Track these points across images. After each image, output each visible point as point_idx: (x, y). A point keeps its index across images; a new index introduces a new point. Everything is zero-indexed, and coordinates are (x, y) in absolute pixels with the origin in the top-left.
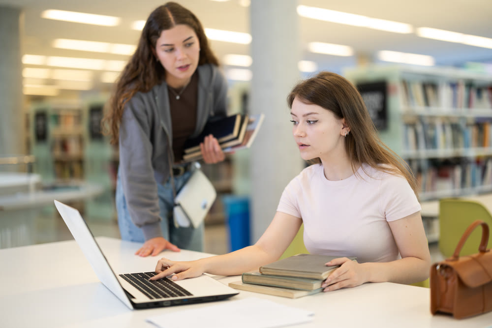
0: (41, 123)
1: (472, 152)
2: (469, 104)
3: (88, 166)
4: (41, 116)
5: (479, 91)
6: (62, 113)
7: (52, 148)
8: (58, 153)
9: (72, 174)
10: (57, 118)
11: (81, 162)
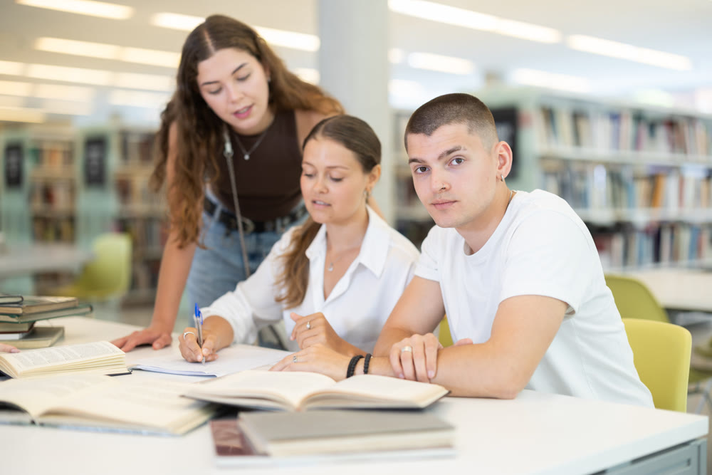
0: (13, 159)
1: (641, 216)
2: (637, 144)
3: (81, 225)
4: (14, 149)
5: (652, 126)
6: (46, 147)
7: (31, 198)
8: (38, 205)
9: (59, 236)
10: (38, 154)
11: (72, 219)
